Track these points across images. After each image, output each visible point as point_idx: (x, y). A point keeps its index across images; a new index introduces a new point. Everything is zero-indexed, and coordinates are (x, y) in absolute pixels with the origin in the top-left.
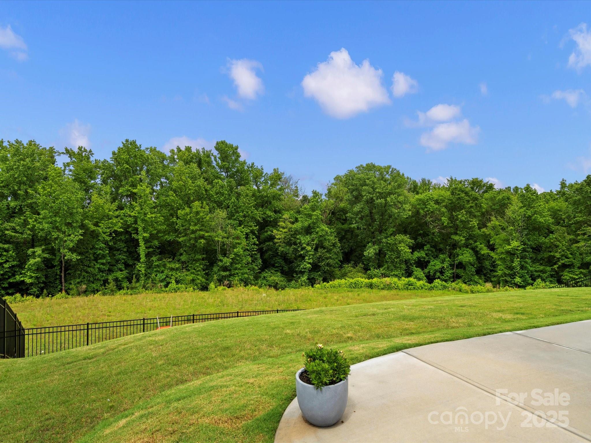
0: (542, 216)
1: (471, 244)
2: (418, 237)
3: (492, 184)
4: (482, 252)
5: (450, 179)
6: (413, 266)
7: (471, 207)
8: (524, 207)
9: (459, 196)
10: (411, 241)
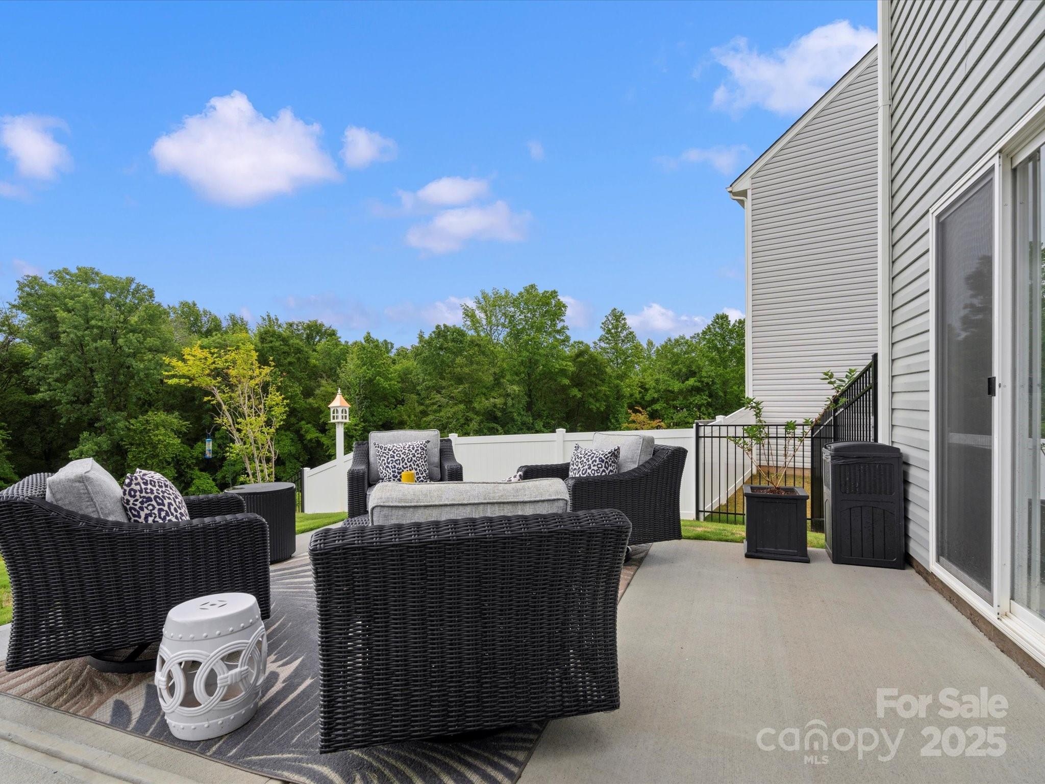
0: (387, 379)
1: (294, 424)
2: (204, 416)
3: (334, 331)
4: (309, 437)
5: (266, 317)
6: (193, 469)
7: (290, 363)
8: (364, 365)
9: (271, 345)
10: (184, 423)
